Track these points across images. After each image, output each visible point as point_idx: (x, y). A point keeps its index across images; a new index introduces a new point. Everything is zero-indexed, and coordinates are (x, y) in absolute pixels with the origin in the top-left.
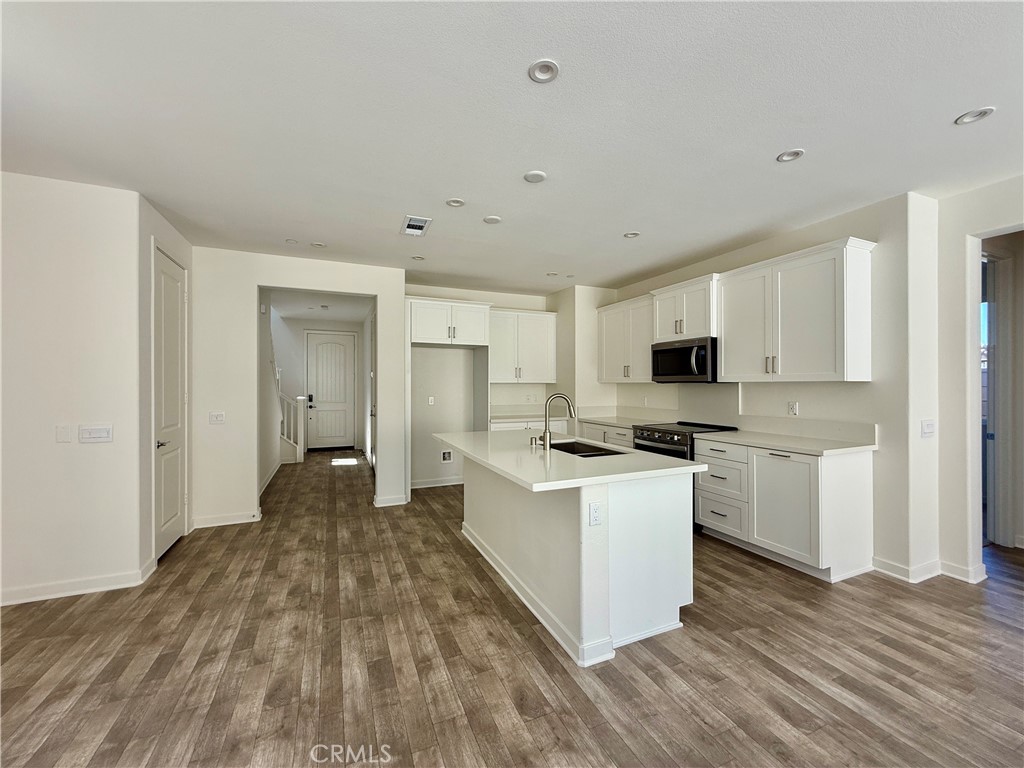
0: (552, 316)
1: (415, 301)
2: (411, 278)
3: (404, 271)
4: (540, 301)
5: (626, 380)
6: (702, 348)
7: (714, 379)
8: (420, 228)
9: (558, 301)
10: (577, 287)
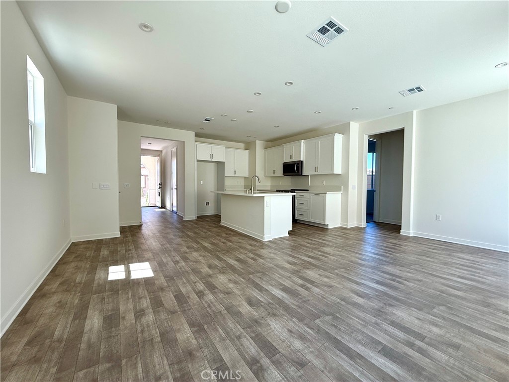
0: (247, 152)
1: (199, 144)
2: (197, 135)
3: (194, 133)
4: (242, 145)
5: (274, 175)
6: (298, 164)
7: (301, 175)
8: (209, 121)
9: (249, 146)
10: (257, 141)
